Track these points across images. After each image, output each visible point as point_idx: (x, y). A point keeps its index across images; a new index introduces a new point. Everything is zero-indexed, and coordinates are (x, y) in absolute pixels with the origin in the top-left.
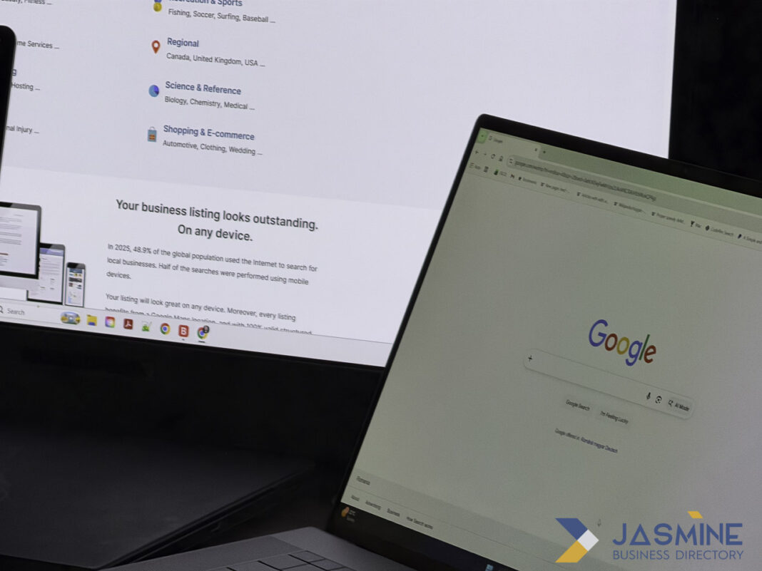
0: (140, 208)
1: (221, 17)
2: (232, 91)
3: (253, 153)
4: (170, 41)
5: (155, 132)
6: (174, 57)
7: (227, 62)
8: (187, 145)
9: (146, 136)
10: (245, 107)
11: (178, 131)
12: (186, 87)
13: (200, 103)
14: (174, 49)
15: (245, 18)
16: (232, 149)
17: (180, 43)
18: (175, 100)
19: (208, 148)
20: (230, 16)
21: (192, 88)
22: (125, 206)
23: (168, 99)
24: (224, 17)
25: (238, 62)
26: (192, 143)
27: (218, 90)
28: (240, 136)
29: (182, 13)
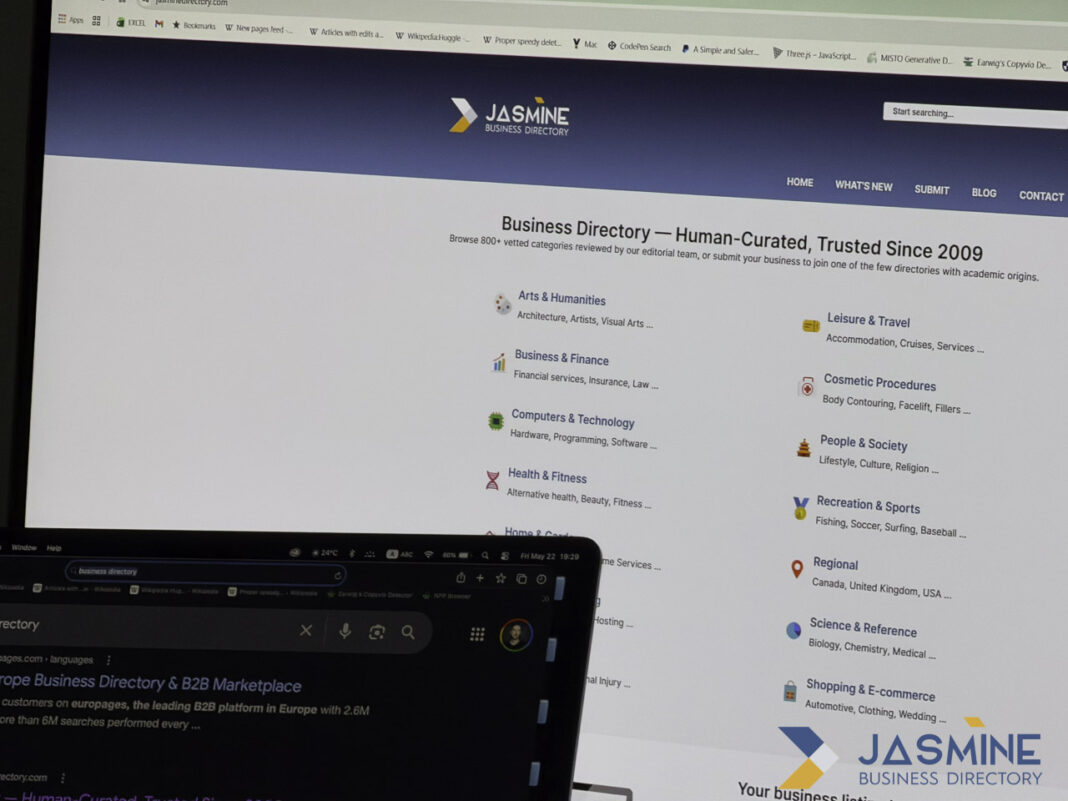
0: (771, 795)
1: (890, 528)
2: (903, 632)
4: (817, 561)
5: (794, 687)
7: (898, 591)
8: (839, 707)
9: (781, 693)
10: (922, 655)
12: (839, 626)
13: (858, 648)
14: (824, 573)
15: (924, 530)
16: (903, 714)
17: (831, 565)
18: (823, 644)
20: (903, 528)
21: (848, 627)
22: (751, 791)
23: (812, 642)
24: (895, 529)
25: (913, 591)
26: (847, 704)
27: (884, 631)
28: (915, 696)
29: (835, 523)
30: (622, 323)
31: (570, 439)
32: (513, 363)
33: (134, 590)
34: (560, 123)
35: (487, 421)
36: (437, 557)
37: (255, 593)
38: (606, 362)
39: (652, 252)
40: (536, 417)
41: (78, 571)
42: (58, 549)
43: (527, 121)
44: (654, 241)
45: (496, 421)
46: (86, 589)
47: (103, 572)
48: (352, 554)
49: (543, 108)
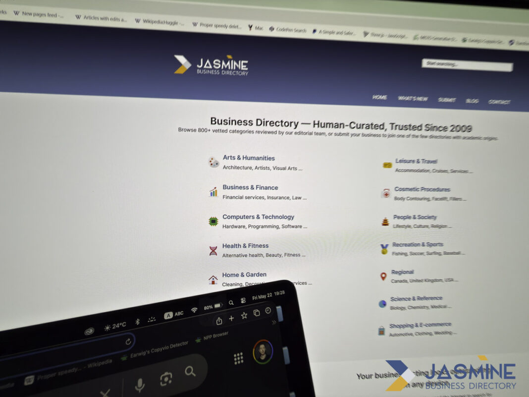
0: (373, 377)
1: (429, 254)
2: (436, 298)
3: (450, 333)
4: (394, 272)
5: (384, 329)
6: (396, 282)
7: (433, 281)
8: (406, 334)
9: (377, 332)
10: (445, 307)
11: (400, 326)
12: (405, 299)
13: (414, 308)
14: (397, 277)
15: (446, 253)
16: (437, 333)
17: (400, 273)
18: (397, 308)
19: (420, 334)
20: (435, 253)
21: (409, 299)
22: (363, 377)
23: (392, 308)
24: (431, 254)
25: (440, 280)
26: (409, 333)
27: (426, 298)
28: (441, 325)
29: (402, 254)
30: (284, 169)
31: (258, 227)
32: (221, 192)
34: (242, 69)
35: (208, 221)
38: (276, 188)
39: (300, 133)
40: (237, 218)
43: (222, 68)
44: (300, 128)
48: (138, 322)
49: (232, 61)
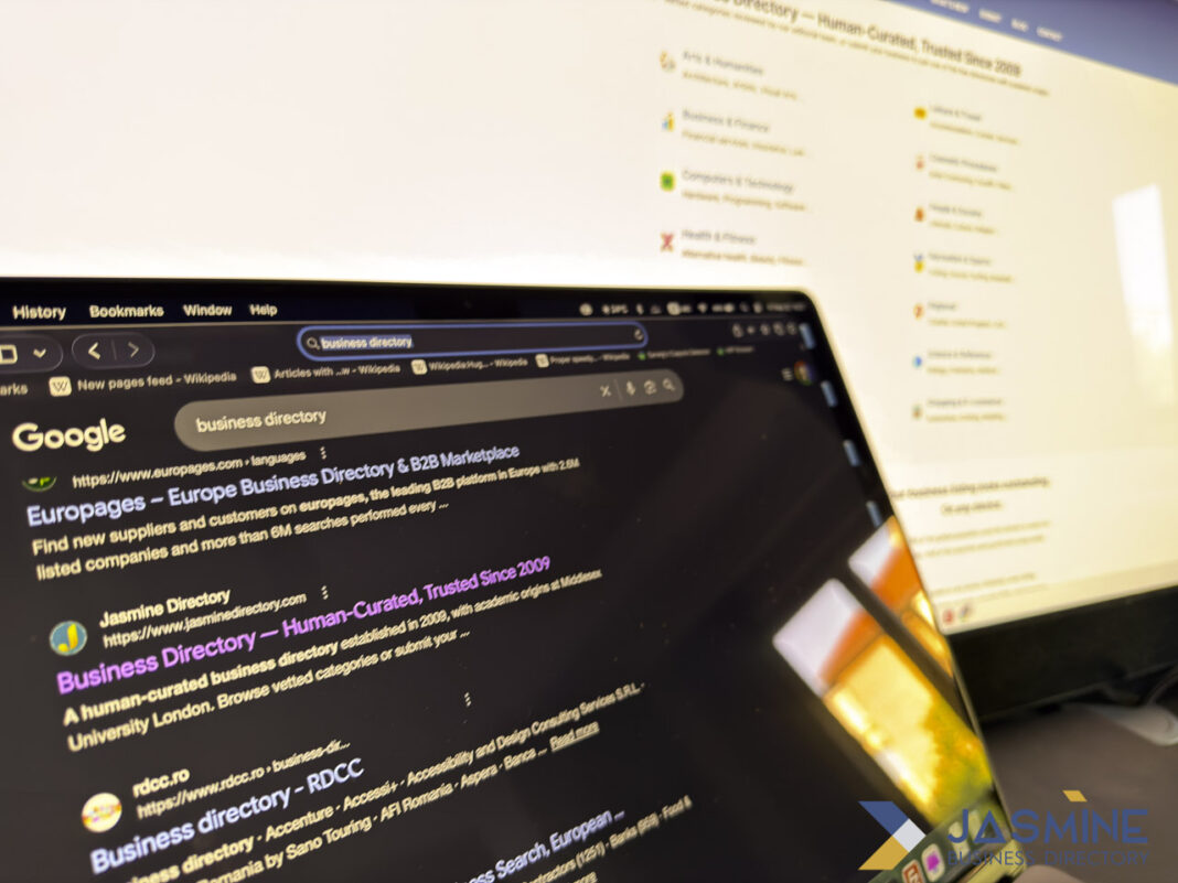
1: (973, 276)
2: (983, 355)
3: (1000, 417)
4: (932, 305)
5: (920, 408)
6: (936, 322)
8: (947, 418)
9: (911, 412)
10: (994, 371)
12: (944, 355)
13: (957, 371)
14: (936, 314)
15: (993, 278)
16: (985, 417)
17: (940, 307)
18: (937, 370)
19: (964, 418)
20: (981, 276)
21: (950, 355)
23: (930, 370)
25: (989, 324)
26: (951, 415)
28: (989, 402)
29: (941, 273)
30: (777, 94)
31: (738, 201)
32: (680, 124)
33: (419, 367)
35: (658, 181)
36: (709, 311)
37: (567, 360)
38: (766, 129)
39: (799, 31)
40: (707, 178)
41: (319, 344)
42: (272, 310)
44: (801, 22)
45: (667, 181)
46: (346, 371)
47: (359, 343)
48: (640, 309)
